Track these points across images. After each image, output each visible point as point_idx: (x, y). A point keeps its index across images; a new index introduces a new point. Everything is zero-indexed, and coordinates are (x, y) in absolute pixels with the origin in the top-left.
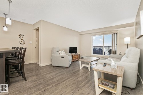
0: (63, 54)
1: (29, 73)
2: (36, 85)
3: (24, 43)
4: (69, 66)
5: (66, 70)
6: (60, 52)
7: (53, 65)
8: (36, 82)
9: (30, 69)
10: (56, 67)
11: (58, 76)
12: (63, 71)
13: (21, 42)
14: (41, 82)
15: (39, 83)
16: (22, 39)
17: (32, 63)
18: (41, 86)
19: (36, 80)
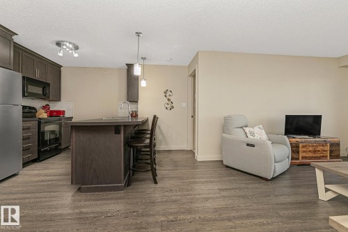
0: (257, 137)
1: (170, 170)
2: (166, 201)
3: (173, 107)
4: (273, 179)
5: (257, 185)
6: (247, 130)
7: (225, 163)
8: (170, 194)
9: (176, 162)
10: (232, 171)
11: (224, 196)
12: (248, 188)
13: (168, 104)
14: (179, 197)
15: (174, 198)
16: (169, 100)
17: (186, 149)
18: (173, 206)
19: (172, 188)
